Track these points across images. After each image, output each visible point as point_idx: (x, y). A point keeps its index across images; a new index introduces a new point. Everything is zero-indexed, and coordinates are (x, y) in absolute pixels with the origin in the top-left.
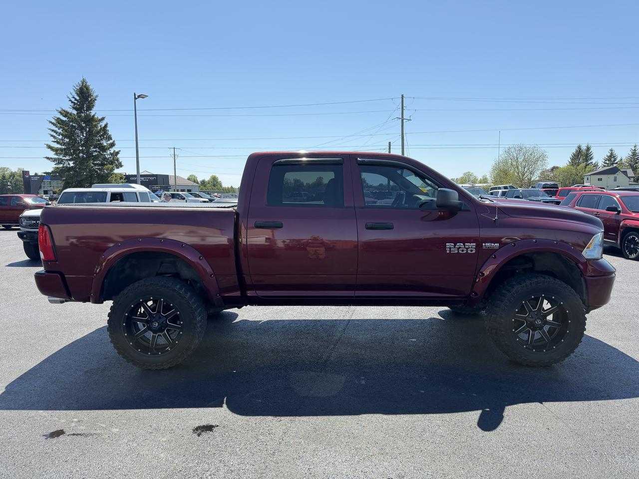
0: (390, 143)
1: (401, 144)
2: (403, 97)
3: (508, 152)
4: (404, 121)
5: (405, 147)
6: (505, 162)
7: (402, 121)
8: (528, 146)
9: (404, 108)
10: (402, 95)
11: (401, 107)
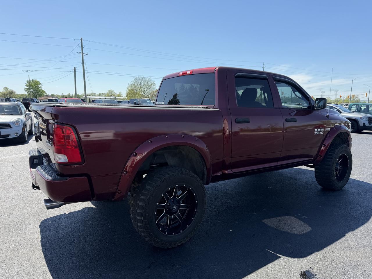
0: (75, 68)
1: (82, 69)
2: (82, 39)
3: (135, 80)
4: (84, 55)
5: (85, 72)
6: (134, 85)
7: (82, 54)
8: (146, 77)
9: (83, 46)
10: (81, 38)
11: (81, 46)
